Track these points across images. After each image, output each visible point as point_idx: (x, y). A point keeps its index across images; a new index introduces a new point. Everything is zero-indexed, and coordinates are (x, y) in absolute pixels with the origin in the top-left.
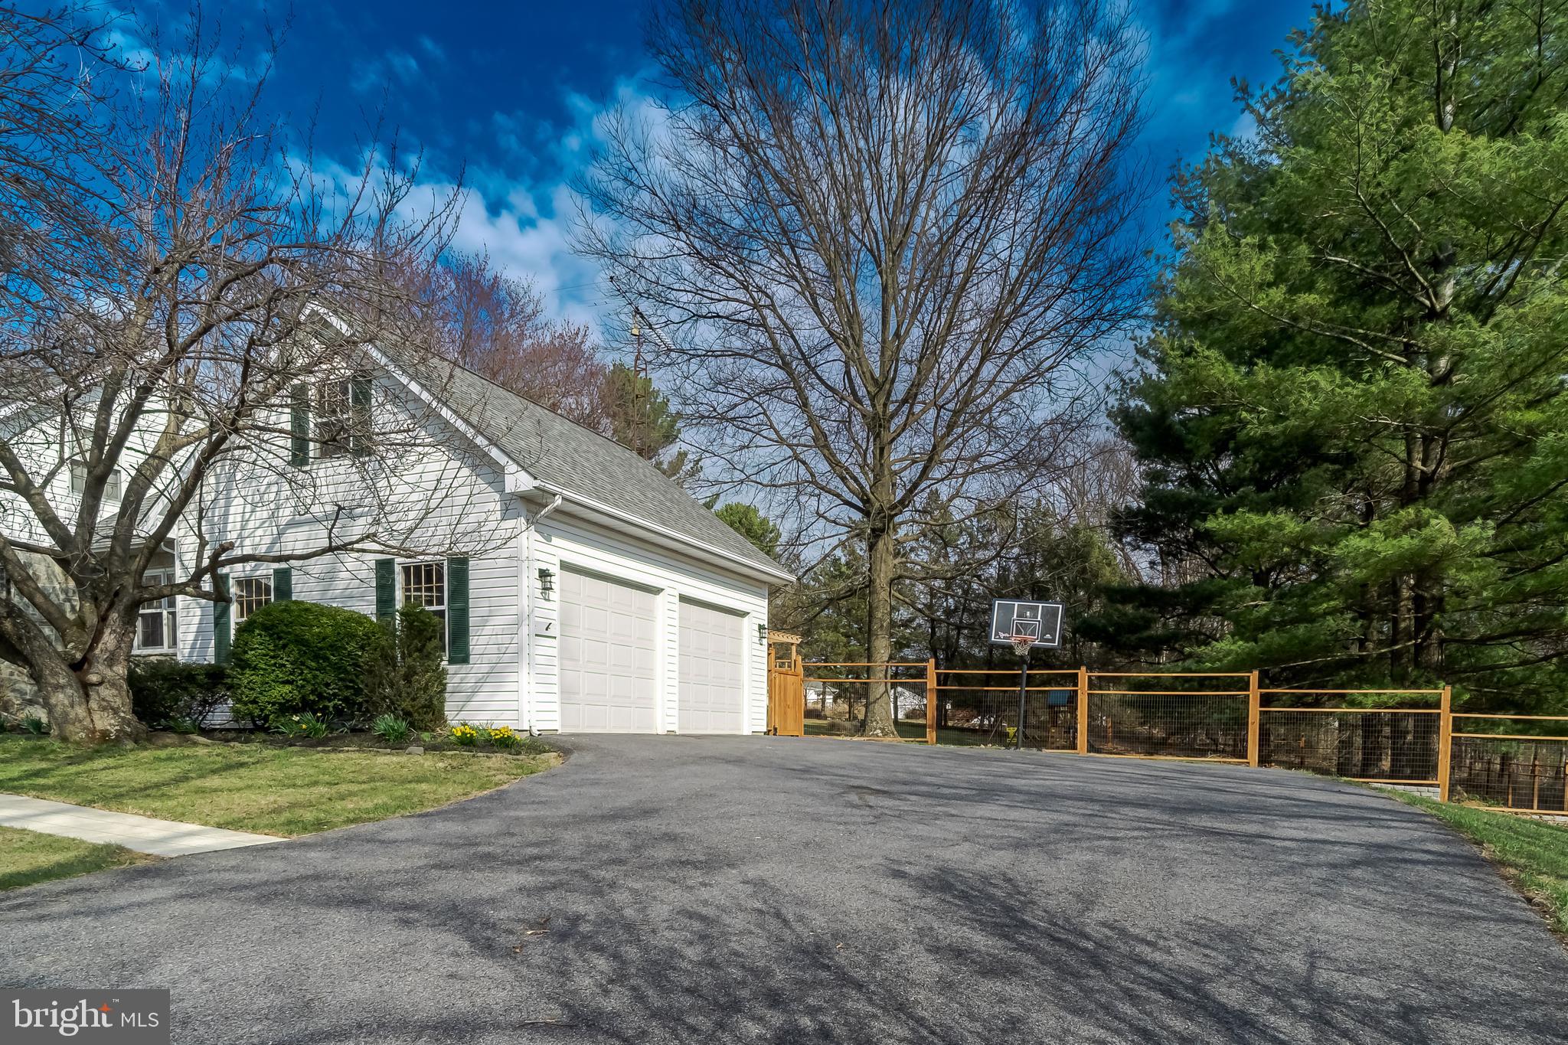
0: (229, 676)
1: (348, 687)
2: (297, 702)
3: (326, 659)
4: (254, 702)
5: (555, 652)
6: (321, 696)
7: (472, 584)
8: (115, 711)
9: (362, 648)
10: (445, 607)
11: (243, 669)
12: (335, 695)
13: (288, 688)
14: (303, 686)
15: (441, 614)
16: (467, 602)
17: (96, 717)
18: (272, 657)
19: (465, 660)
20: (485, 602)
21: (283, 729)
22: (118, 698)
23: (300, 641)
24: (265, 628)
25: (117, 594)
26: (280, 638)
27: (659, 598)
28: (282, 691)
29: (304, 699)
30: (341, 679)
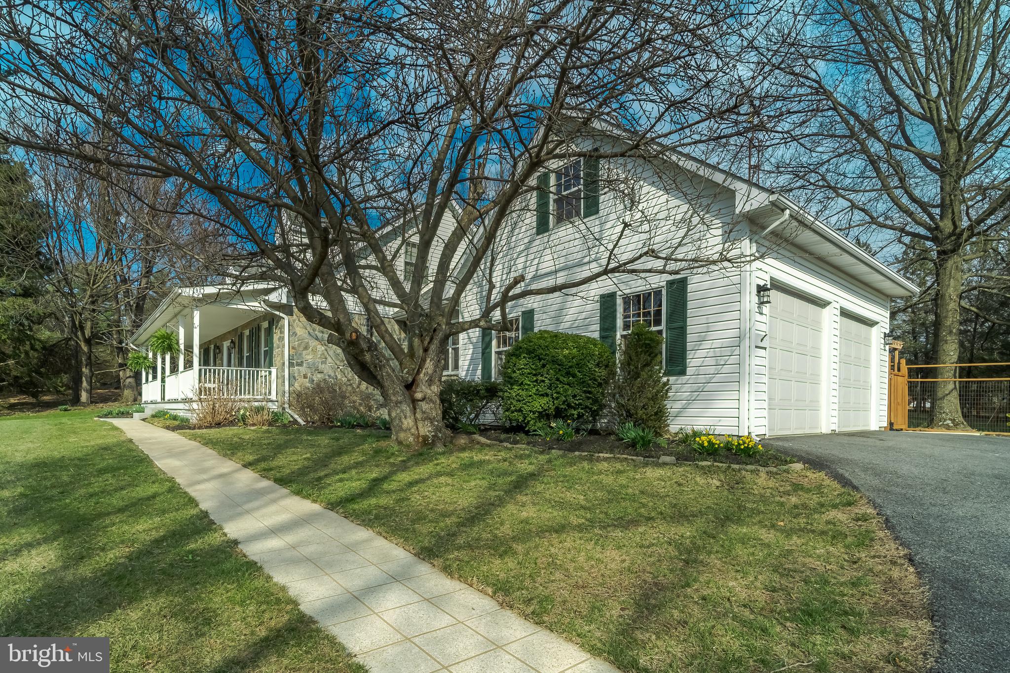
0: (501, 390)
1: (588, 398)
2: (552, 411)
3: (574, 376)
4: (520, 410)
5: (765, 362)
6: (569, 406)
7: (690, 305)
8: (432, 420)
9: (598, 365)
10: (663, 327)
11: (512, 384)
12: (580, 404)
13: (545, 400)
14: (557, 398)
15: (660, 332)
16: (686, 322)
17: (420, 425)
18: (535, 375)
19: (683, 373)
20: (703, 320)
21: (540, 432)
22: (433, 409)
23: (554, 361)
24: (529, 352)
25: (435, 330)
26: (540, 359)
27: (826, 311)
28: (540, 404)
29: (557, 409)
30: (585, 392)
